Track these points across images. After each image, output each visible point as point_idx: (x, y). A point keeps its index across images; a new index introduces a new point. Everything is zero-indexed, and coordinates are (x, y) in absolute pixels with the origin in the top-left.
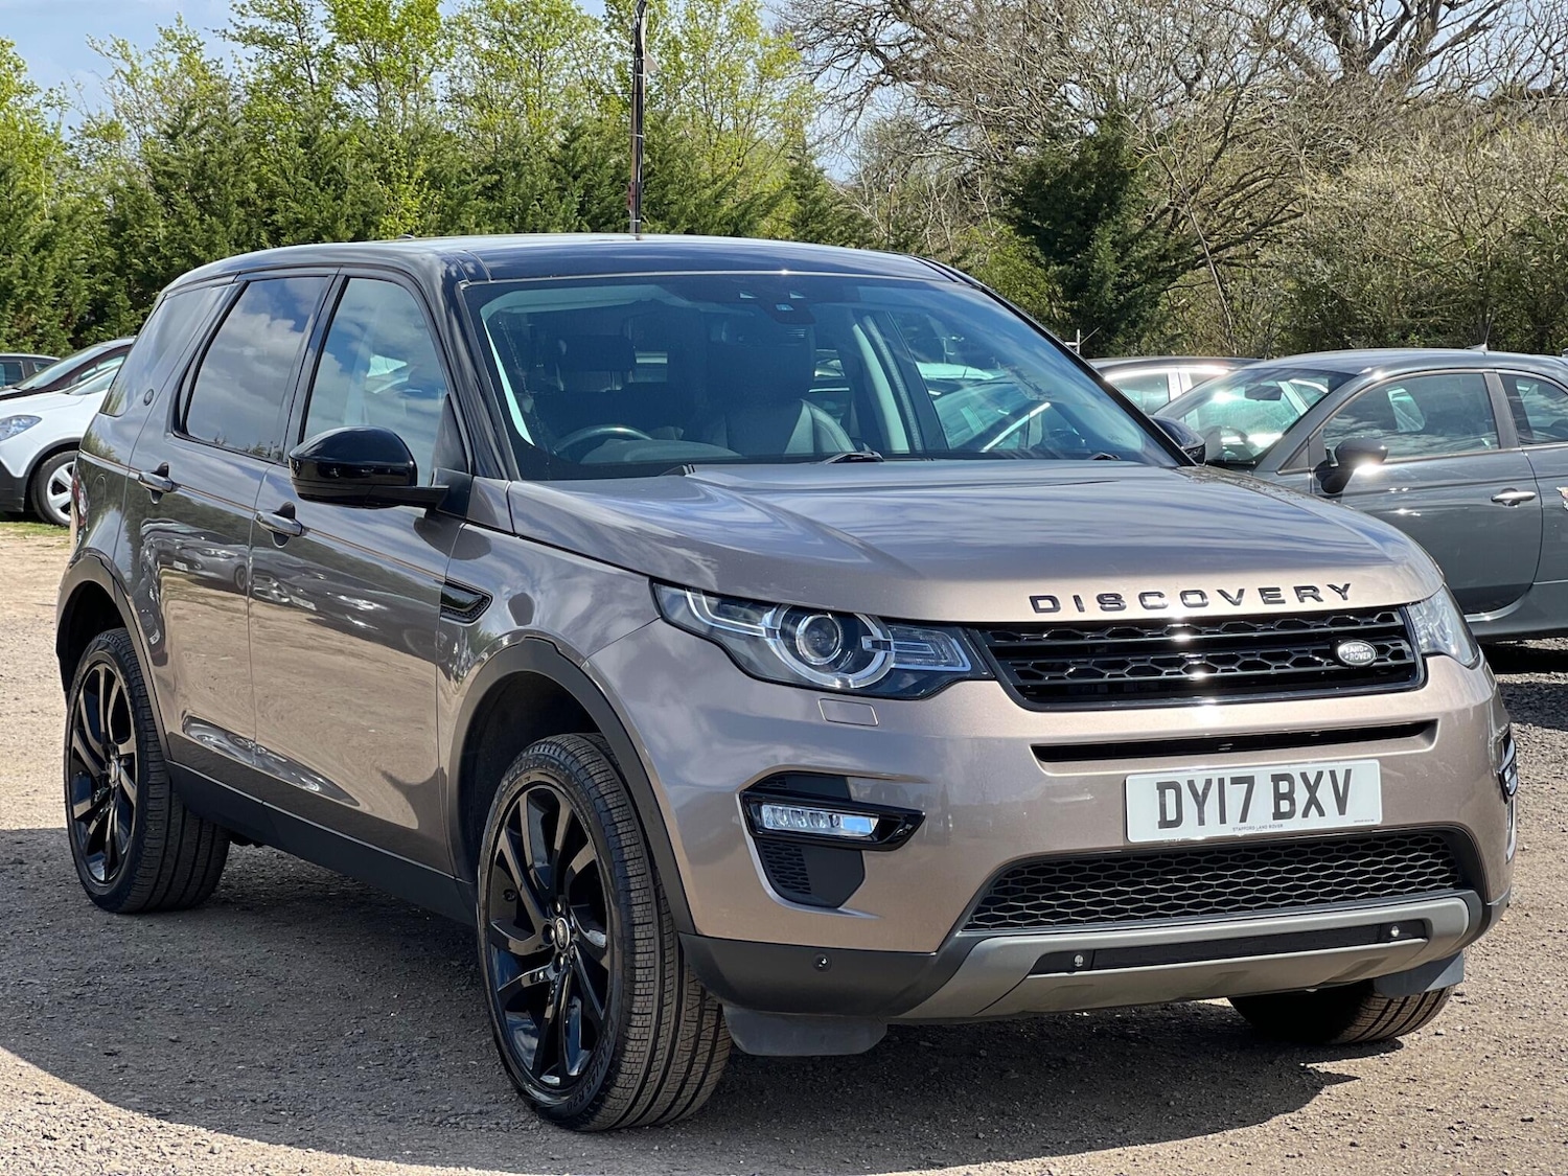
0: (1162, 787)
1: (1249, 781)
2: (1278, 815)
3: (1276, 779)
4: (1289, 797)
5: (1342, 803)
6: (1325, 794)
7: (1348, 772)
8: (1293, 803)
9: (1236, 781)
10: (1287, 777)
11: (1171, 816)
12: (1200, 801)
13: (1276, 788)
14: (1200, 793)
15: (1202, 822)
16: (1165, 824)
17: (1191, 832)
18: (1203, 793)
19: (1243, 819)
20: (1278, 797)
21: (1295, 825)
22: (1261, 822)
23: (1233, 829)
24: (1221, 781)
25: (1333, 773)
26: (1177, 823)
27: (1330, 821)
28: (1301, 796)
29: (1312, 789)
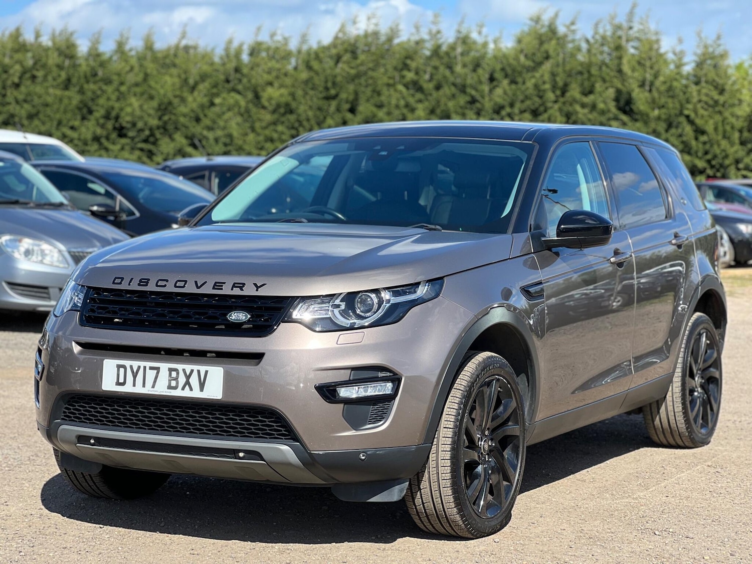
0: (119, 367)
1: (158, 369)
2: (170, 387)
3: (171, 370)
4: (176, 379)
5: (202, 386)
6: (194, 380)
7: (207, 372)
8: (177, 383)
9: (151, 368)
10: (176, 370)
11: (121, 380)
12: (135, 376)
13: (170, 375)
14: (135, 371)
15: (134, 385)
16: (118, 384)
17: (128, 388)
18: (136, 372)
19: (153, 387)
20: (171, 380)
21: (178, 393)
22: (161, 389)
23: (147, 390)
24: (145, 367)
25: (199, 371)
26: (123, 384)
27: (196, 393)
28: (182, 380)
29: (188, 377)
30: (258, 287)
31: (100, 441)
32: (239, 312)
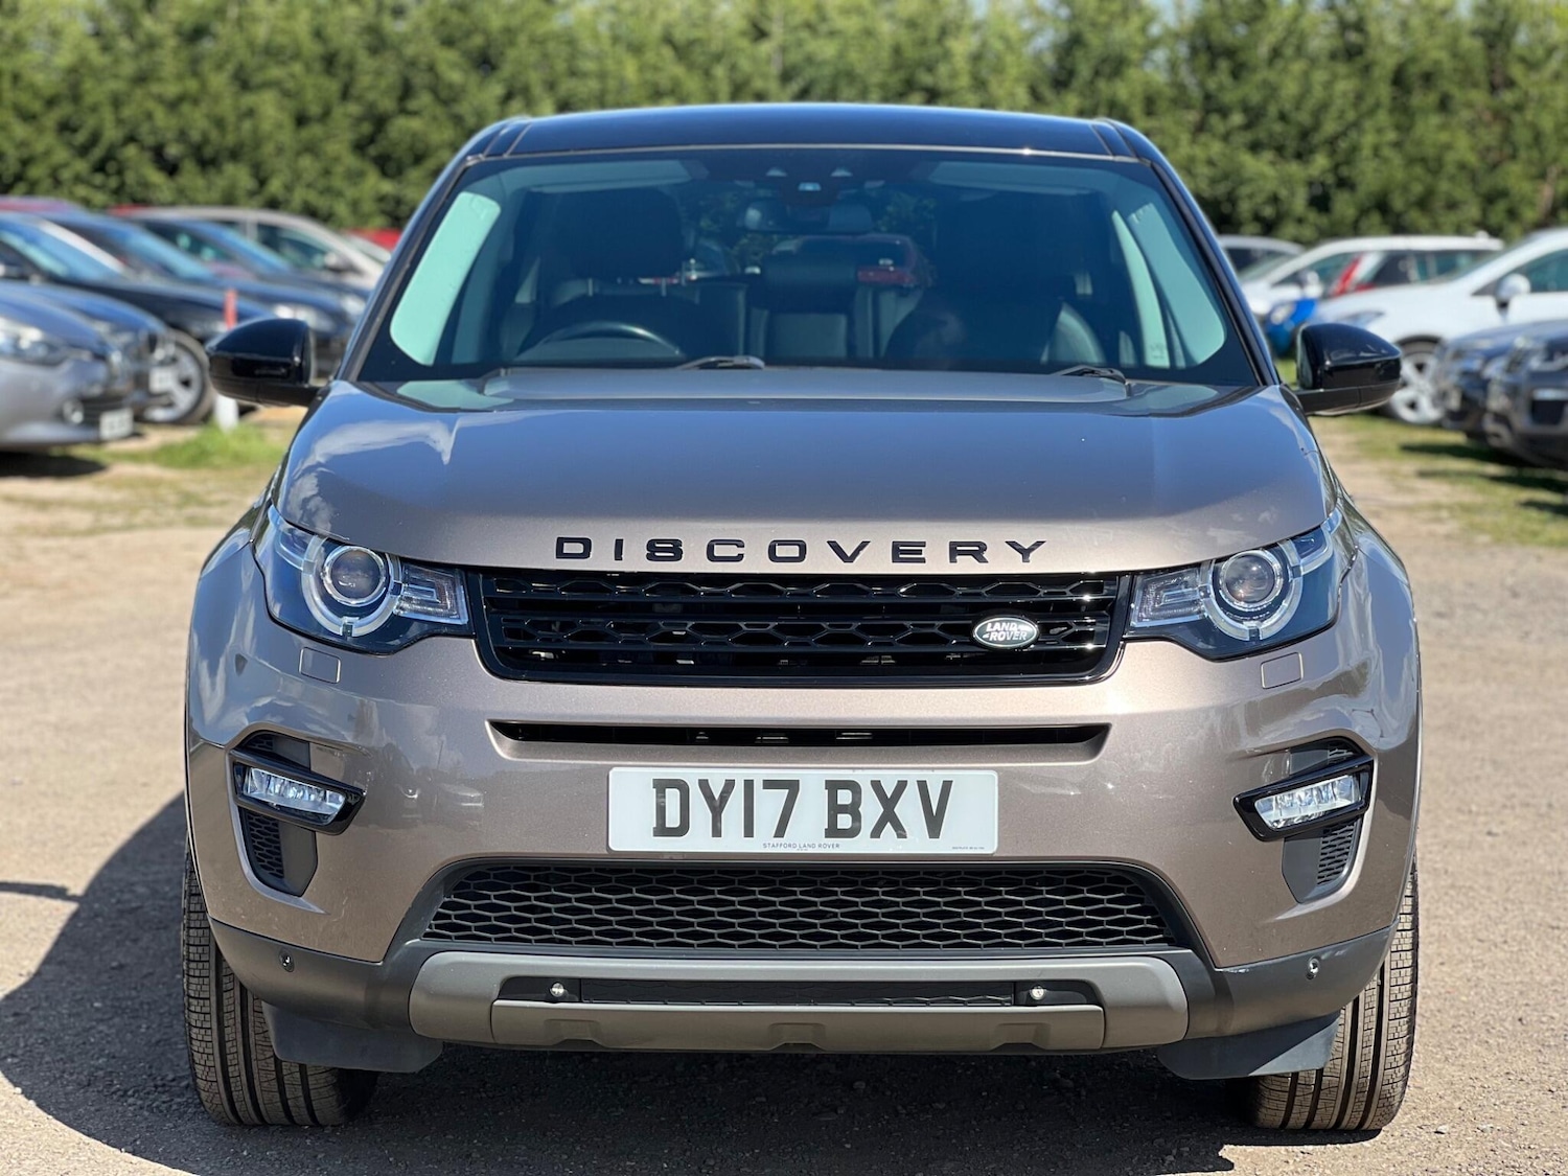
0: (661, 786)
1: (792, 787)
2: (833, 831)
3: (833, 787)
4: (853, 810)
5: (934, 823)
6: (909, 809)
7: (947, 786)
8: (857, 817)
9: (769, 784)
10: (853, 786)
11: (673, 819)
12: (717, 807)
13: (833, 798)
14: (717, 797)
15: (717, 832)
16: (662, 830)
17: (698, 842)
18: (721, 796)
19: (780, 831)
20: (835, 809)
21: (862, 846)
22: (808, 838)
23: (763, 844)
24: (749, 785)
25: (922, 786)
26: (682, 830)
27: (916, 843)
28: (871, 809)
29: (889, 803)
30: (1025, 553)
31: (580, 988)
32: (1007, 622)
